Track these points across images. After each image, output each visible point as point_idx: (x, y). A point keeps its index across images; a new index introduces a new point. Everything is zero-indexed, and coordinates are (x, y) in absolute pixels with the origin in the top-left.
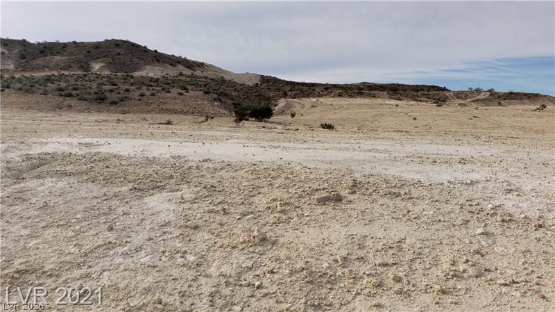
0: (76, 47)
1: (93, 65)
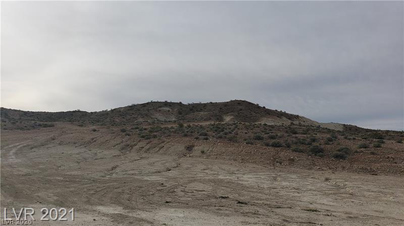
0: (213, 105)
1: (225, 117)
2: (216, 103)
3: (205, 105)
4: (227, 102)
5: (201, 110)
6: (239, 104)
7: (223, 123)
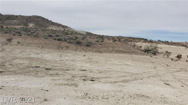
0: (22, 17)
1: (29, 24)
2: (24, 16)
3: (17, 16)
4: (31, 16)
5: (14, 19)
6: (37, 18)
7: (28, 27)
